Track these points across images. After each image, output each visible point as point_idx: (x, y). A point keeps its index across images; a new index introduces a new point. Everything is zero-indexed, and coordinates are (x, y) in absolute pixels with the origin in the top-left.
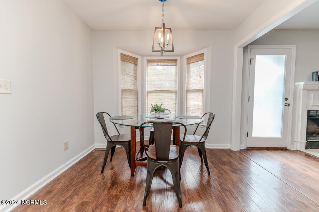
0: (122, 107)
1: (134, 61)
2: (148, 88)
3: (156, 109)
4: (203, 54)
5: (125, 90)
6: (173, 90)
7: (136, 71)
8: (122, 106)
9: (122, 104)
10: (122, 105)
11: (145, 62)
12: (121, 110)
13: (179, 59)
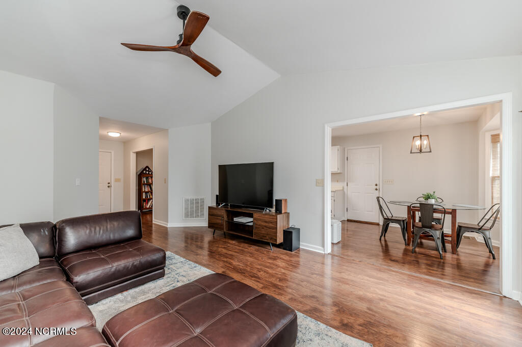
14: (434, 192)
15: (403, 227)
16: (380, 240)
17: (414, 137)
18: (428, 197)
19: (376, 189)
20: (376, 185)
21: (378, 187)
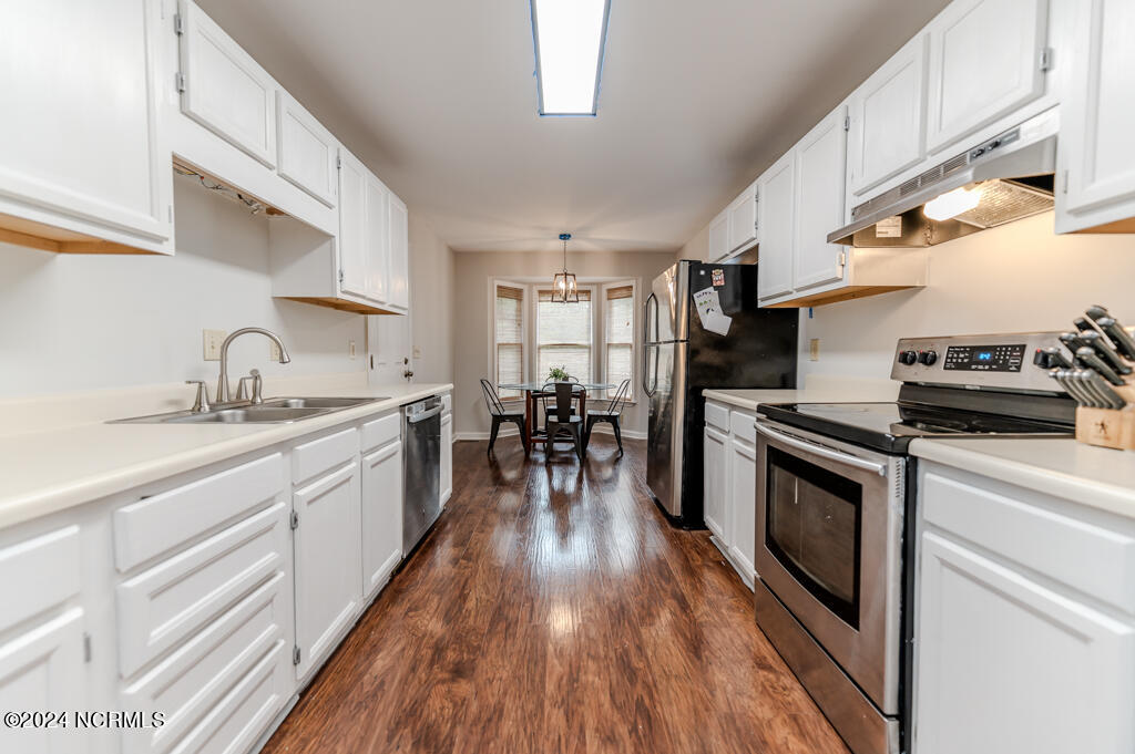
1: (517, 294)
2: (541, 340)
3: (556, 375)
4: (631, 287)
5: (504, 344)
6: (585, 343)
7: (519, 311)
11: (536, 294)
13: (594, 290)
20: (406, 362)
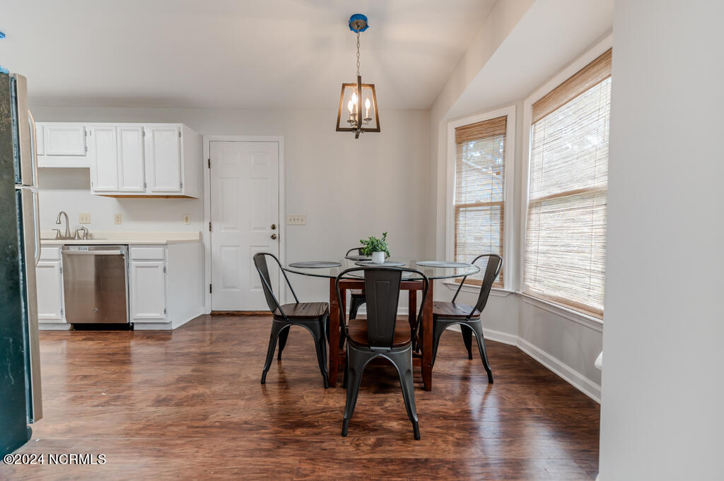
0: (456, 246)
8: (456, 243)
9: (456, 237)
10: (456, 240)
12: (453, 253)
14: (385, 235)
15: (319, 337)
16: (263, 382)
17: (344, 85)
18: (373, 247)
19: (273, 237)
20: (273, 227)
21: (276, 232)
